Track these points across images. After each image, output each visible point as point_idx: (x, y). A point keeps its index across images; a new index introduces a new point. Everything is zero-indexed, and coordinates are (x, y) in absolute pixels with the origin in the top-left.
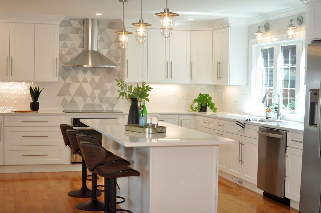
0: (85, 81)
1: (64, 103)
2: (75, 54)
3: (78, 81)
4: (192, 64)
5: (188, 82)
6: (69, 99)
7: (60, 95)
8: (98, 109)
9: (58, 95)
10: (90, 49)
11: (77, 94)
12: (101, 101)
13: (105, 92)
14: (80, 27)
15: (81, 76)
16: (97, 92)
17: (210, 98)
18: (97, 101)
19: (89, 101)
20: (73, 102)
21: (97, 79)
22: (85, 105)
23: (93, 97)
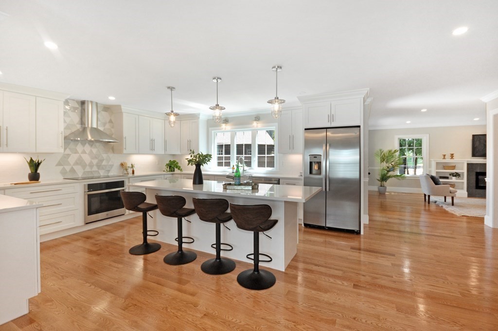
0: (84, 152)
1: (63, 172)
2: (74, 130)
3: (76, 152)
4: (165, 142)
5: (164, 153)
6: (68, 168)
7: (59, 164)
8: (96, 175)
9: (57, 165)
10: (90, 126)
11: (76, 163)
12: (99, 168)
13: (102, 161)
14: (78, 106)
15: (80, 148)
16: (95, 162)
17: (177, 163)
18: (95, 169)
19: (88, 169)
20: (73, 171)
21: (95, 151)
22: (84, 173)
23: (91, 165)
